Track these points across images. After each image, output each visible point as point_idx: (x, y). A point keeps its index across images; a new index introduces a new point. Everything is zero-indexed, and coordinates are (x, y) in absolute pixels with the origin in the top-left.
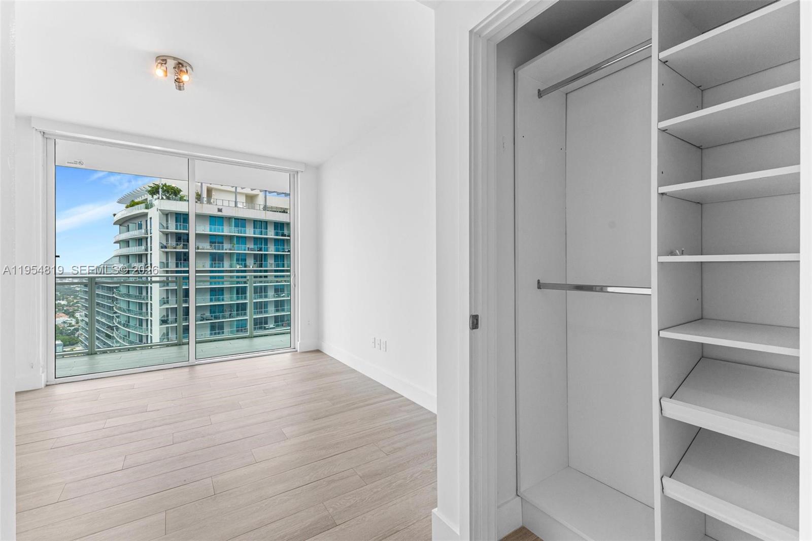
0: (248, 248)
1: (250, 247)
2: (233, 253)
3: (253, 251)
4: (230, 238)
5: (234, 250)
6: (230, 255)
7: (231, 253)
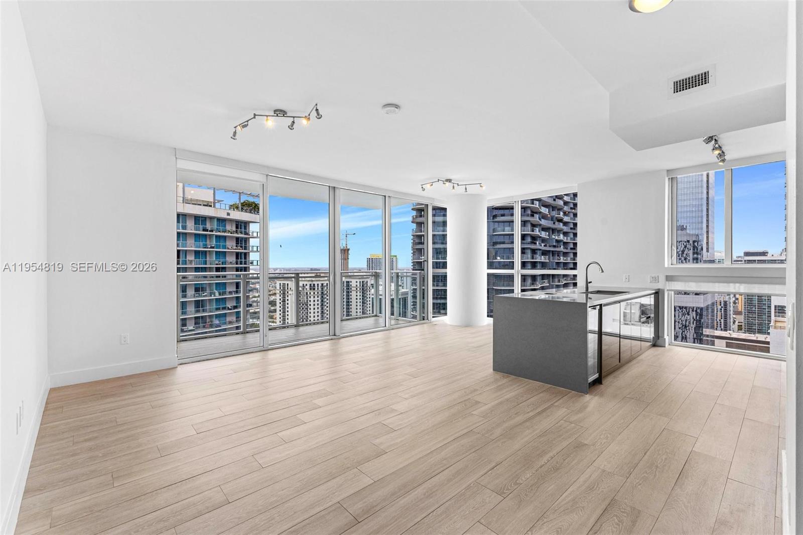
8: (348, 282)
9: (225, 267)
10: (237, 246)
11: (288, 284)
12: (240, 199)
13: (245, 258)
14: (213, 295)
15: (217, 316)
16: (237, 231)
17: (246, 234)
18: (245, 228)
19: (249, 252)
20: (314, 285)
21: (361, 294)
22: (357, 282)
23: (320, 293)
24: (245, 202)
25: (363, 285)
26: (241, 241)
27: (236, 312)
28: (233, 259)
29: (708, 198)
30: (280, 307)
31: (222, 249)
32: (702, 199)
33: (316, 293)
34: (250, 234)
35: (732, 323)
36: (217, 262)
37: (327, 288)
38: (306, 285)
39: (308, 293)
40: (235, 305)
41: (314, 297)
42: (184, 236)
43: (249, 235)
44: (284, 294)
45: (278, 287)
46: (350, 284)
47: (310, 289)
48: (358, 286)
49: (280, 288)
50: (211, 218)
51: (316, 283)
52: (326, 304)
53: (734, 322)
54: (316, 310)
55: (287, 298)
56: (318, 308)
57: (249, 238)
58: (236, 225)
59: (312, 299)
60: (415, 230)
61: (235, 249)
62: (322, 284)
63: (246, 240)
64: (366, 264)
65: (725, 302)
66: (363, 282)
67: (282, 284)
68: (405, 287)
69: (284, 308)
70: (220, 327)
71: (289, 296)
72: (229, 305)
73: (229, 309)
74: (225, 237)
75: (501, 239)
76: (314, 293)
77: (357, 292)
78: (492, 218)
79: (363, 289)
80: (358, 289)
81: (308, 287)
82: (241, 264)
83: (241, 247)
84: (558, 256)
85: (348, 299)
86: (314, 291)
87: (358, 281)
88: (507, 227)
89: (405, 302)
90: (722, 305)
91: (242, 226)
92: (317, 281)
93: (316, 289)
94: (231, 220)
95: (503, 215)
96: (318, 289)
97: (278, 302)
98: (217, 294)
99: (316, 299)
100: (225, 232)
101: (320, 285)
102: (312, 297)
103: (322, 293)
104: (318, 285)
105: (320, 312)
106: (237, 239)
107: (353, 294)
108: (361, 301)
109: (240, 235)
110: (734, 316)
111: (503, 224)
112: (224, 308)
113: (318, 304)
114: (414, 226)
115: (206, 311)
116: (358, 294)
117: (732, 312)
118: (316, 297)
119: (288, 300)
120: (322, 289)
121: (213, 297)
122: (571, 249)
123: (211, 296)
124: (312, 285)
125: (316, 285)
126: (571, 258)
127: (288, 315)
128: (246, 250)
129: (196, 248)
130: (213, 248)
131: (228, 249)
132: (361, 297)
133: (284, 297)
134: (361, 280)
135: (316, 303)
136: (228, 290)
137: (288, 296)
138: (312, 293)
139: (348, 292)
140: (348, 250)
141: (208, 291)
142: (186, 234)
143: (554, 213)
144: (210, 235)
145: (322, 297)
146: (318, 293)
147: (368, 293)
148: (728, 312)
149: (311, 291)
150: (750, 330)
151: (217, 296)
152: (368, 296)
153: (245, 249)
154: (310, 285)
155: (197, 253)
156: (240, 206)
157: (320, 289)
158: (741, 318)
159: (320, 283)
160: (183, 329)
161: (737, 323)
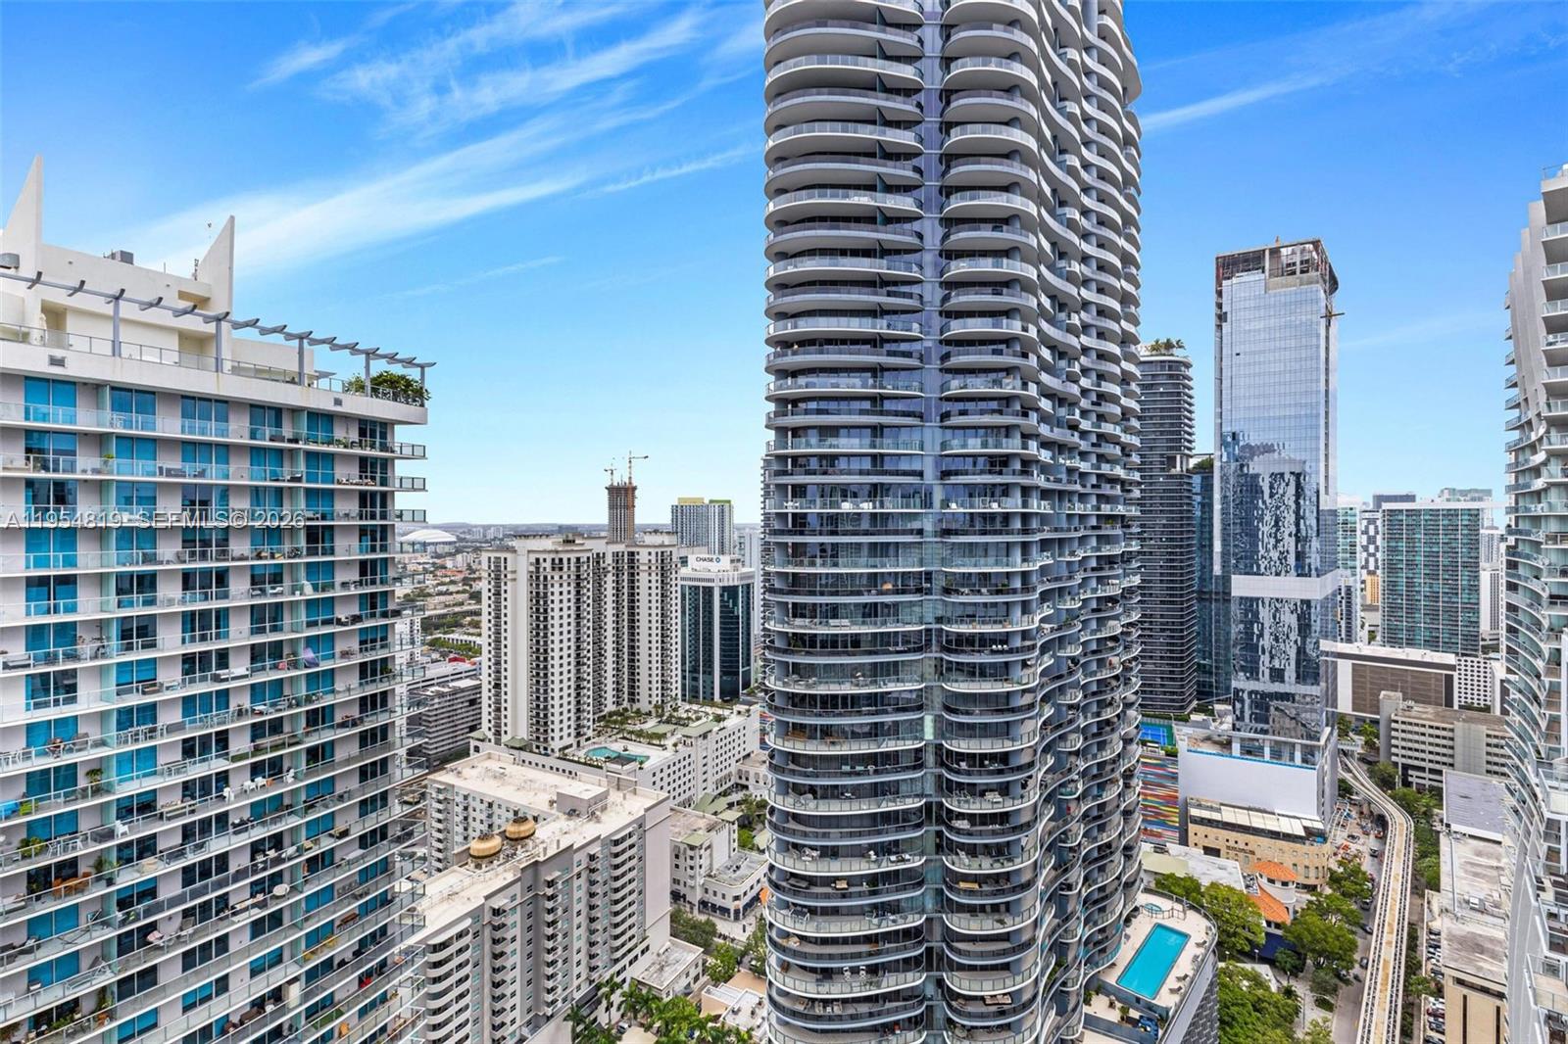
0: (161, 468)
1: (165, 467)
2: (108, 480)
3: (176, 476)
4: (100, 440)
5: (108, 473)
6: (101, 486)
7: (101, 481)
8: (632, 554)
9: (332, 527)
10: (361, 477)
11: (505, 559)
12: (367, 367)
13: (384, 505)
14: (298, 593)
15: (311, 642)
16: (361, 441)
17: (384, 448)
18: (383, 436)
19: (393, 492)
20: (561, 560)
21: (659, 578)
22: (650, 554)
23: (573, 577)
24: (381, 375)
25: (662, 560)
26: (374, 465)
27: (360, 629)
28: (353, 507)
29: (1327, 391)
30: (490, 606)
31: (323, 482)
32: (1318, 392)
33: (565, 577)
34: (397, 449)
35: (1359, 627)
36: (310, 514)
37: (588, 567)
38: (545, 560)
39: (549, 578)
40: (357, 613)
41: (561, 585)
42: (223, 450)
43: (393, 452)
44: (498, 578)
45: (485, 566)
46: (637, 557)
47: (553, 569)
48: (653, 561)
49: (489, 567)
50: (295, 411)
51: (565, 557)
52: (585, 598)
53: (1362, 627)
54: (565, 613)
55: (503, 588)
56: (569, 608)
57: (393, 459)
58: (360, 429)
59: (557, 589)
60: (772, 443)
61: (356, 484)
62: (578, 559)
63: (386, 464)
64: (670, 517)
65: (1349, 589)
66: (662, 553)
67: (492, 560)
68: (747, 563)
69: (498, 609)
70: (317, 665)
71: (509, 583)
72: (342, 613)
73: (339, 622)
74: (331, 456)
75: (957, 465)
76: (561, 577)
77: (650, 575)
78: (938, 418)
79: (662, 568)
80: (653, 568)
81: (548, 565)
82: (373, 517)
83: (373, 478)
84: (1070, 501)
85: (633, 588)
86: (561, 573)
87: (653, 551)
88: (972, 437)
89: (748, 593)
90: (1343, 594)
91: (373, 430)
92: (567, 551)
93: (565, 569)
94: (347, 418)
95: (963, 413)
96: (569, 568)
97: (485, 595)
98: (308, 589)
99: (565, 589)
100: (329, 443)
101: (573, 561)
102: (557, 585)
103: (578, 577)
104: (569, 560)
105: (573, 616)
106: (363, 462)
107: (643, 578)
108: (659, 591)
109: (368, 452)
110: (1363, 614)
111: (962, 431)
112: (326, 622)
113: (569, 600)
114: (771, 435)
115: (281, 630)
116: (654, 577)
117: (1359, 607)
118: (565, 584)
119: (505, 591)
120: (578, 568)
121: (297, 597)
122: (1093, 486)
123: (293, 594)
124: (557, 561)
125: (565, 561)
126: (1093, 506)
127: (506, 623)
128: (386, 485)
129: (252, 479)
130: (299, 480)
131: (339, 483)
132: (659, 585)
133: (497, 586)
134: (659, 550)
135: (565, 597)
136: (339, 578)
137: (505, 584)
138: (557, 578)
139: (633, 575)
140: (635, 488)
141: (287, 583)
142: (227, 446)
143: (1062, 412)
144: (291, 450)
145: (578, 585)
146: (569, 576)
147: (673, 576)
148: (1353, 606)
149: (553, 573)
150: (1392, 640)
151: (309, 593)
152: (673, 583)
153: (382, 485)
154: (553, 560)
155: (256, 493)
156: (368, 385)
157: (573, 569)
158: (1376, 618)
159: (573, 556)
160: (219, 675)
161: (1367, 628)
